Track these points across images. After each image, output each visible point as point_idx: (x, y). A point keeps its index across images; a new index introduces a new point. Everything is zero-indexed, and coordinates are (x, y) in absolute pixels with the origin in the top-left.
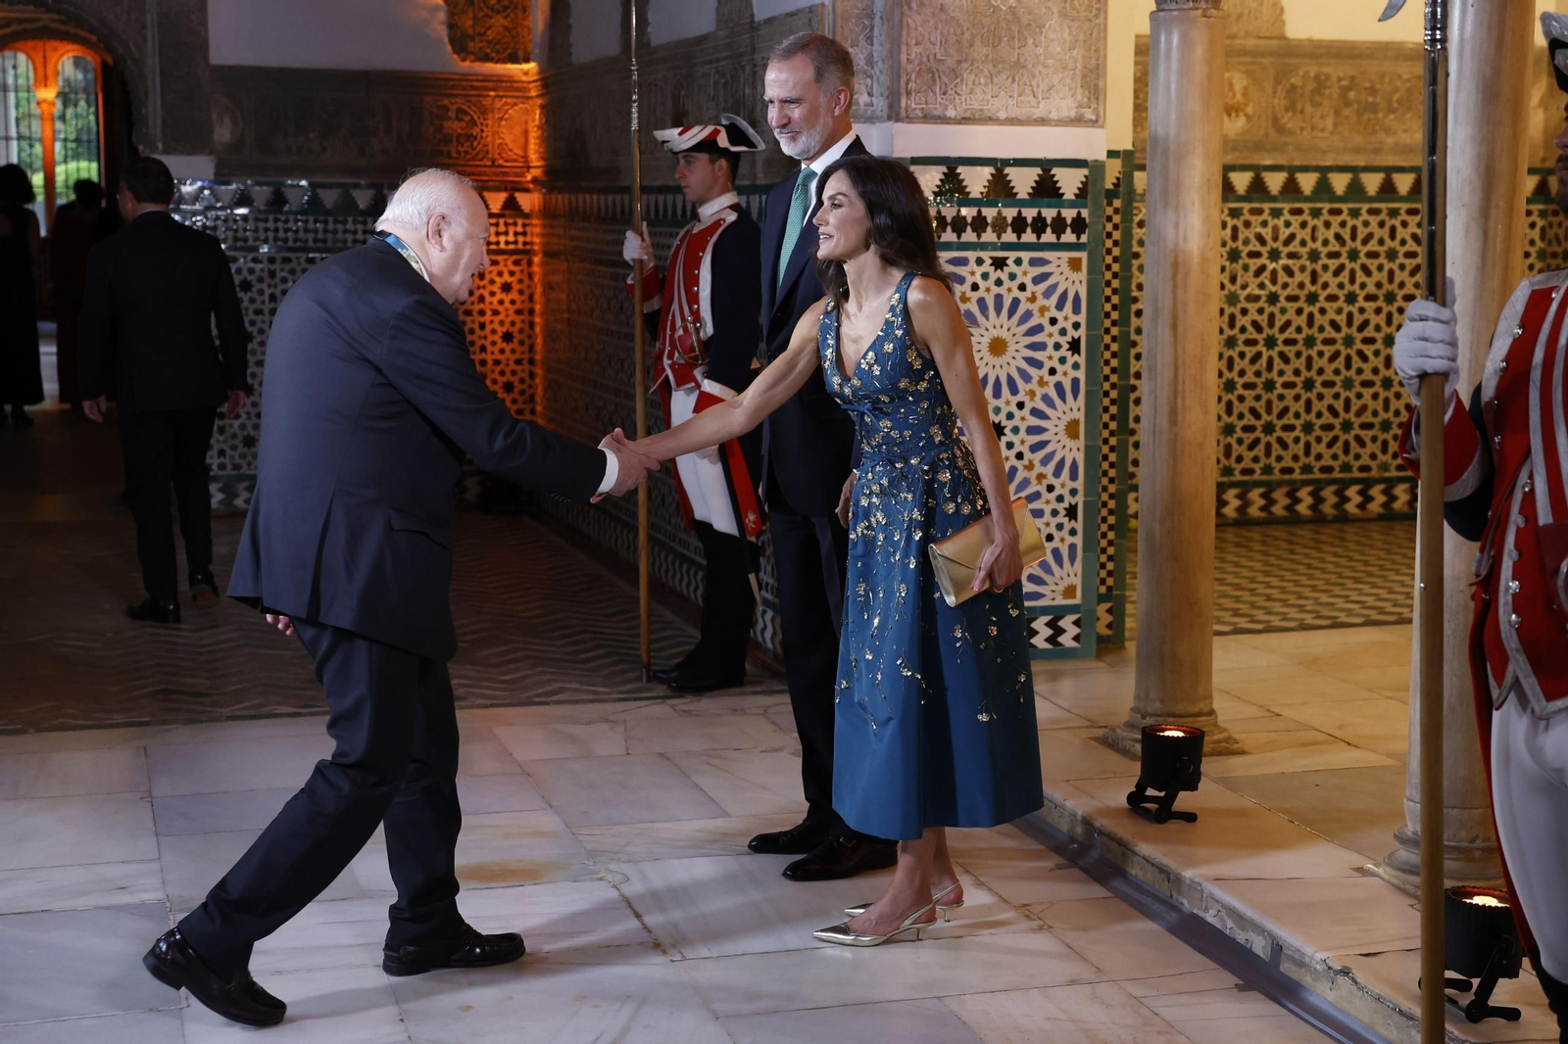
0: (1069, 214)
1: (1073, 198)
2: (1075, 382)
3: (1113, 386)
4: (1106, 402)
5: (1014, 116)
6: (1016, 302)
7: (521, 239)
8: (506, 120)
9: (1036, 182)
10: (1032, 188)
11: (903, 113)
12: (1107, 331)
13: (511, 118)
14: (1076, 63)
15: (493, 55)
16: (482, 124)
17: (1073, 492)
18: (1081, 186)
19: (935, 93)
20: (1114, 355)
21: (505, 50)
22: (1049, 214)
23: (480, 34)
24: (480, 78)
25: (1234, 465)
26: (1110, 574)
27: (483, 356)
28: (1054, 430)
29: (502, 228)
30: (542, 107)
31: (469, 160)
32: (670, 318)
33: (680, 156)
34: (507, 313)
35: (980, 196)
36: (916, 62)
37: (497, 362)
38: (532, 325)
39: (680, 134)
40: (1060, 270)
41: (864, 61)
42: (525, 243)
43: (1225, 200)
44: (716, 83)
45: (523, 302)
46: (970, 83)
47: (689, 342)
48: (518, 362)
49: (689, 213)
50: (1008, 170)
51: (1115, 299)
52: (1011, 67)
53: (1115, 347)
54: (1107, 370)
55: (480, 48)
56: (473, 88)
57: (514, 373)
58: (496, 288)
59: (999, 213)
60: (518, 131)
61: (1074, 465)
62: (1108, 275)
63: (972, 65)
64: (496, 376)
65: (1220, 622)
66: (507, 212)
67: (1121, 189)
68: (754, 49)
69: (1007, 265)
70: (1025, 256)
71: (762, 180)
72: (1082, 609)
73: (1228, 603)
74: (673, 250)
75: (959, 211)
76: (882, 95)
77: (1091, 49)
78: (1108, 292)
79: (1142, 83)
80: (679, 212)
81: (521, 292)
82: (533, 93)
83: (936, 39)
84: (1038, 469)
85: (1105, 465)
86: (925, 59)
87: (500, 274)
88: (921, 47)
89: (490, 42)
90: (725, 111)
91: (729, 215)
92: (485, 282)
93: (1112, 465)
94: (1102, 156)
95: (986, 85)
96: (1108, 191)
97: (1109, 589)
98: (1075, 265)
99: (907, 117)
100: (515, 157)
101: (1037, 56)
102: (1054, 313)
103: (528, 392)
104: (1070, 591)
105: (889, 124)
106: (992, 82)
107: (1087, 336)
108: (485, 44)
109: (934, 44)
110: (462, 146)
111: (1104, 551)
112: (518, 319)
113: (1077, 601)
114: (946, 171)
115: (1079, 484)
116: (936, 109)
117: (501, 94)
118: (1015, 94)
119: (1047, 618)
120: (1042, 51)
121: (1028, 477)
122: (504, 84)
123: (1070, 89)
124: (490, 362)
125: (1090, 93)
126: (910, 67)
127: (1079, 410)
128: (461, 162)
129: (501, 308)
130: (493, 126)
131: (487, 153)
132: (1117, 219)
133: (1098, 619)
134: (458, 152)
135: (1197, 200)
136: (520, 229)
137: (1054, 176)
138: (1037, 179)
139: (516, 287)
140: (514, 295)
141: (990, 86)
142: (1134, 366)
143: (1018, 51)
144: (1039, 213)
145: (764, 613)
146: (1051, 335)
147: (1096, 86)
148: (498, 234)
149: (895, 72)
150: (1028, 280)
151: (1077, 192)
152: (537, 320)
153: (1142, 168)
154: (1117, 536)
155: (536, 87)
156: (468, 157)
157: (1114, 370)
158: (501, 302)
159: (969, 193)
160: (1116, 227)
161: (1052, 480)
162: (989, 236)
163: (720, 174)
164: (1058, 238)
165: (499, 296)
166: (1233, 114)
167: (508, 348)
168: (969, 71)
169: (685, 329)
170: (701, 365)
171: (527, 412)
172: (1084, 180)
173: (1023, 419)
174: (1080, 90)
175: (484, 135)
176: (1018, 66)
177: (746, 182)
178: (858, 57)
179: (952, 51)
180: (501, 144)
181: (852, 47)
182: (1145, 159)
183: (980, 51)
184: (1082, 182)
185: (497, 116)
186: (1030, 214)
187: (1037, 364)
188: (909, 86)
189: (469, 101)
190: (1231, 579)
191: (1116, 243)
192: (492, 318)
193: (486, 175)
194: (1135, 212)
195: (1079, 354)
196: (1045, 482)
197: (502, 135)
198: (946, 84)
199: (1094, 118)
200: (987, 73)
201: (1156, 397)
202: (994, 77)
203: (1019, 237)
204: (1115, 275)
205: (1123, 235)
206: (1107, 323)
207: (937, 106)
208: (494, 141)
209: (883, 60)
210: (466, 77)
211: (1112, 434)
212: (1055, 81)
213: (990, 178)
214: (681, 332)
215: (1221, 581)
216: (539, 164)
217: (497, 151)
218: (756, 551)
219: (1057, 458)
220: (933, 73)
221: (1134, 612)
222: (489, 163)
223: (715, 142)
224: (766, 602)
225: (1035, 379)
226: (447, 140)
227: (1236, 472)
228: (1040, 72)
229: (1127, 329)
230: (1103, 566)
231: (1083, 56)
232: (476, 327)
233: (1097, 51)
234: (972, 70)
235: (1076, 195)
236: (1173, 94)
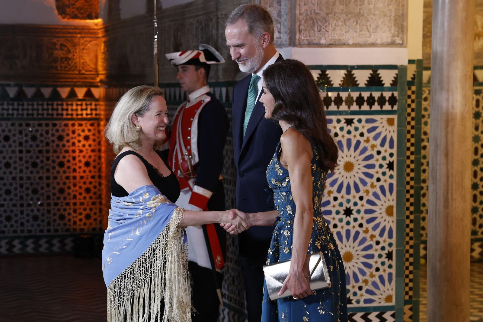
0: (387, 95)
1: (389, 86)
2: (391, 185)
3: (412, 187)
4: (408, 196)
5: (357, 42)
6: (358, 143)
7: (94, 112)
8: (86, 49)
9: (369, 78)
10: (367, 81)
11: (297, 42)
12: (408, 158)
13: (89, 48)
14: (391, 12)
15: (79, 15)
16: (73, 52)
17: (390, 245)
18: (393, 79)
19: (314, 31)
20: (412, 170)
21: (86, 12)
22: (376, 95)
23: (73, 5)
24: (73, 27)
25: (478, 229)
26: (411, 289)
27: (75, 174)
28: (379, 211)
29: (84, 107)
30: (105, 42)
31: (67, 71)
32: (175, 153)
33: (179, 67)
34: (87, 150)
35: (338, 86)
36: (304, 14)
37: (82, 177)
38: (100, 158)
39: (180, 55)
40: (382, 125)
41: (277, 15)
42: (96, 115)
43: (474, 85)
44: (197, 28)
45: (95, 145)
46: (333, 25)
47: (186, 166)
48: (93, 177)
49: (182, 98)
50: (354, 72)
51: (413, 140)
52: (356, 16)
53: (412, 166)
54: (408, 179)
55: (73, 12)
56: (69, 33)
57: (90, 183)
58: (81, 138)
59: (349, 95)
60: (92, 55)
61: (391, 231)
62: (409, 127)
63: (335, 15)
64: (81, 184)
65: (472, 315)
66: (87, 98)
67: (416, 81)
68: (217, 9)
69: (353, 123)
70: (363, 118)
71: (221, 79)
72: (396, 308)
73: (475, 305)
74: (175, 117)
75: (327, 94)
76: (286, 33)
77: (399, 5)
78: (409, 136)
79: (428, 22)
80: (177, 97)
81: (94, 140)
82: (100, 35)
83: (315, 2)
84: (371, 232)
85: (408, 230)
86: (309, 13)
87: (83, 131)
88: (307, 6)
89: (77, 8)
90: (202, 42)
91: (205, 98)
92: (75, 135)
93: (411, 230)
94: (406, 63)
95: (342, 26)
96: (409, 82)
97: (411, 297)
98: (390, 122)
99: (299, 44)
100: (91, 69)
101: (370, 10)
102: (379, 148)
103: (98, 193)
104: (389, 299)
105: (290, 48)
106: (345, 24)
107: (398, 161)
108: (75, 9)
109: (314, 5)
110: (63, 63)
111: (407, 276)
112: (92, 154)
113: (393, 303)
114: (320, 72)
115: (394, 240)
116: (315, 39)
117: (83, 35)
118: (358, 30)
119: (377, 313)
120: (372, 6)
121: (365, 237)
122: (85, 31)
123: (388, 27)
124: (78, 178)
125: (399, 29)
126: (301, 17)
127: (393, 200)
128: (63, 72)
129: (84, 149)
130: (79, 53)
131: (76, 67)
132: (413, 97)
133: (404, 314)
134: (61, 67)
135: (459, 86)
136: (93, 107)
137: (379, 74)
138: (370, 76)
139: (92, 137)
140: (90, 142)
141: (344, 26)
142: (423, 176)
143: (359, 7)
144: (371, 95)
145: (223, 310)
146: (377, 160)
147: (402, 25)
148: (82, 110)
149: (293, 19)
150: (365, 131)
151: (392, 82)
152: (103, 155)
153: (428, 69)
154: (414, 269)
155: (102, 32)
156: (67, 69)
157: (412, 179)
158: (84, 146)
159: (333, 84)
160: (413, 101)
161: (378, 238)
162: (344, 107)
163: (201, 76)
164: (381, 108)
165: (83, 142)
166: (477, 38)
167: (87, 169)
168: (332, 19)
169: (183, 159)
170: (192, 178)
171: (97, 204)
172: (395, 76)
173: (362, 205)
174: (393, 28)
175: (75, 57)
176: (359, 15)
177: (213, 81)
178: (273, 12)
179: (324, 8)
180: (83, 62)
181: (270, 7)
182: (430, 63)
183: (339, 8)
184: (394, 77)
185: (82, 47)
186: (366, 95)
187: (370, 176)
188: (301, 27)
189: (67, 40)
190: (477, 292)
191: (413, 110)
192: (80, 154)
193: (75, 78)
194: (423, 93)
195: (393, 170)
196: (375, 240)
197: (84, 58)
198: (320, 26)
199: (401, 42)
200: (343, 20)
201: (437, 194)
202: (346, 21)
203: (360, 108)
204: (413, 127)
205: (417, 106)
206: (408, 153)
207: (316, 38)
208: (80, 61)
209: (287, 14)
210: (65, 27)
211: (411, 213)
212: (380, 22)
213: (344, 76)
214: (181, 161)
215: (472, 293)
216: (103, 72)
217: (81, 66)
218: (220, 277)
219: (381, 227)
220: (313, 20)
221: (425, 309)
222: (77, 72)
223: (198, 59)
224: (225, 304)
225: (369, 184)
226: (55, 60)
227: (479, 233)
228: (371, 18)
229: (419, 156)
230: (407, 285)
231: (395, 9)
232: (71, 159)
233: (403, 6)
234: (334, 18)
235: (391, 84)
236: (446, 29)
